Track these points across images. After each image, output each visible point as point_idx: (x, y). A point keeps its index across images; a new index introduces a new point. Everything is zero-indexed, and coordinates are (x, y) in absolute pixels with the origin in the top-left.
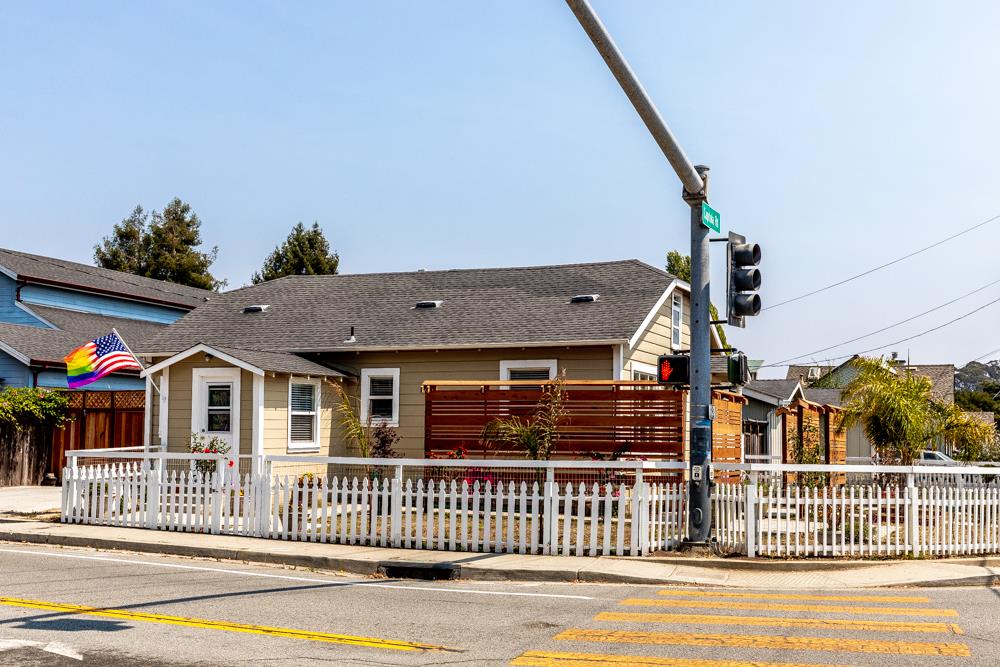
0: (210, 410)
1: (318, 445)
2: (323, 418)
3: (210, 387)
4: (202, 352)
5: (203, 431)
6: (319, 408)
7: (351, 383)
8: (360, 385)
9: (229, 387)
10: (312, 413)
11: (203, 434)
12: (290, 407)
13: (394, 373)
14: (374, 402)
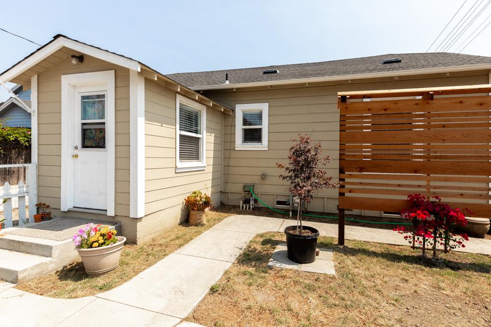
0: (83, 124)
1: (205, 164)
2: (207, 140)
3: (83, 98)
4: (64, 47)
5: (76, 148)
6: (205, 132)
7: (227, 116)
8: (234, 117)
9: (103, 96)
10: (198, 136)
11: (76, 152)
12: (178, 126)
13: (263, 107)
14: (245, 131)
